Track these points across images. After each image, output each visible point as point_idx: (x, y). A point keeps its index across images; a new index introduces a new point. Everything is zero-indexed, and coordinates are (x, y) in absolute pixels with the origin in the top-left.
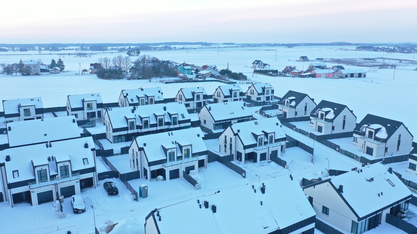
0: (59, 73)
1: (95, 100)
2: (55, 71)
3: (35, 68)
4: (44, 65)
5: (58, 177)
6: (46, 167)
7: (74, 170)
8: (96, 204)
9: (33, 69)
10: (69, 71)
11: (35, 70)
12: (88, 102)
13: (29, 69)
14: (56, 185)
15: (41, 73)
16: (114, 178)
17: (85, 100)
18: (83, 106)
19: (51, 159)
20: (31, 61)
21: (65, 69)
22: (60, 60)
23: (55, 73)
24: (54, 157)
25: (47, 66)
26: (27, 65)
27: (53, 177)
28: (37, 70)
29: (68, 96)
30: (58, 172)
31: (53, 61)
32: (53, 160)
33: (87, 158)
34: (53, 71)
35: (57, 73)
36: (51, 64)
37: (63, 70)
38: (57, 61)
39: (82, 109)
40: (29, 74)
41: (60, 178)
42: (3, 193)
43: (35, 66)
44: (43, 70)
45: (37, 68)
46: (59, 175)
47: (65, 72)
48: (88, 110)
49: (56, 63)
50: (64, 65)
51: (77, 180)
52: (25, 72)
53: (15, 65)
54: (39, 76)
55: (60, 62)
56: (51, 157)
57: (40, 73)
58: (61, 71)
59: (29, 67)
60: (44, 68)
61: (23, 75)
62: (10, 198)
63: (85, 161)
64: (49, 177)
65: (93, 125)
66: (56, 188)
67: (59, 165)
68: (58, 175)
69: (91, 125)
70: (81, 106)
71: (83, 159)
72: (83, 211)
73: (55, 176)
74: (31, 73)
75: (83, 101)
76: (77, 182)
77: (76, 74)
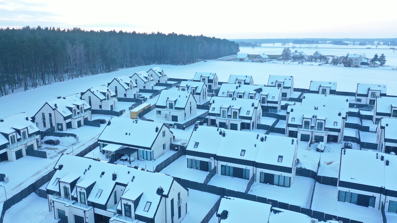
0: (377, 67)
1: (380, 90)
2: (374, 65)
3: (356, 61)
4: (366, 59)
5: (315, 128)
6: (310, 120)
7: (326, 127)
8: (333, 151)
9: (354, 61)
10: (388, 66)
11: (356, 63)
12: (373, 91)
13: (350, 61)
14: (312, 132)
15: (361, 66)
16: (355, 143)
17: (371, 89)
18: (368, 93)
19: (315, 117)
20: (355, 55)
21: (386, 64)
22: (383, 55)
23: (373, 67)
24: (316, 116)
25: (370, 60)
26: (350, 58)
27: (312, 127)
28: (357, 63)
29: (358, 84)
30: (316, 125)
31: (376, 56)
32: (316, 118)
33: (337, 122)
34: (372, 65)
35: (375, 67)
36: (373, 58)
37: (384, 64)
38: (379, 56)
39: (366, 96)
40: (350, 66)
41: (316, 129)
42: (286, 130)
43: (356, 60)
44: (363, 64)
45: (358, 61)
46: (317, 127)
47: (385, 66)
48: (371, 97)
49: (379, 58)
50: (386, 60)
51: (326, 134)
52: (347, 64)
53: (342, 58)
54: (358, 68)
55: (383, 56)
56: (315, 116)
57: (359, 65)
58: (381, 65)
59: (351, 60)
60: (365, 61)
61: (345, 66)
62: (288, 133)
63: (336, 124)
64: (310, 127)
65: (369, 109)
66: (312, 134)
67: (318, 121)
68: (315, 127)
69: (368, 109)
70: (366, 93)
71: (334, 122)
72: (322, 151)
73: (314, 127)
74: (352, 65)
75: (369, 89)
76: (326, 135)
77: (393, 69)
